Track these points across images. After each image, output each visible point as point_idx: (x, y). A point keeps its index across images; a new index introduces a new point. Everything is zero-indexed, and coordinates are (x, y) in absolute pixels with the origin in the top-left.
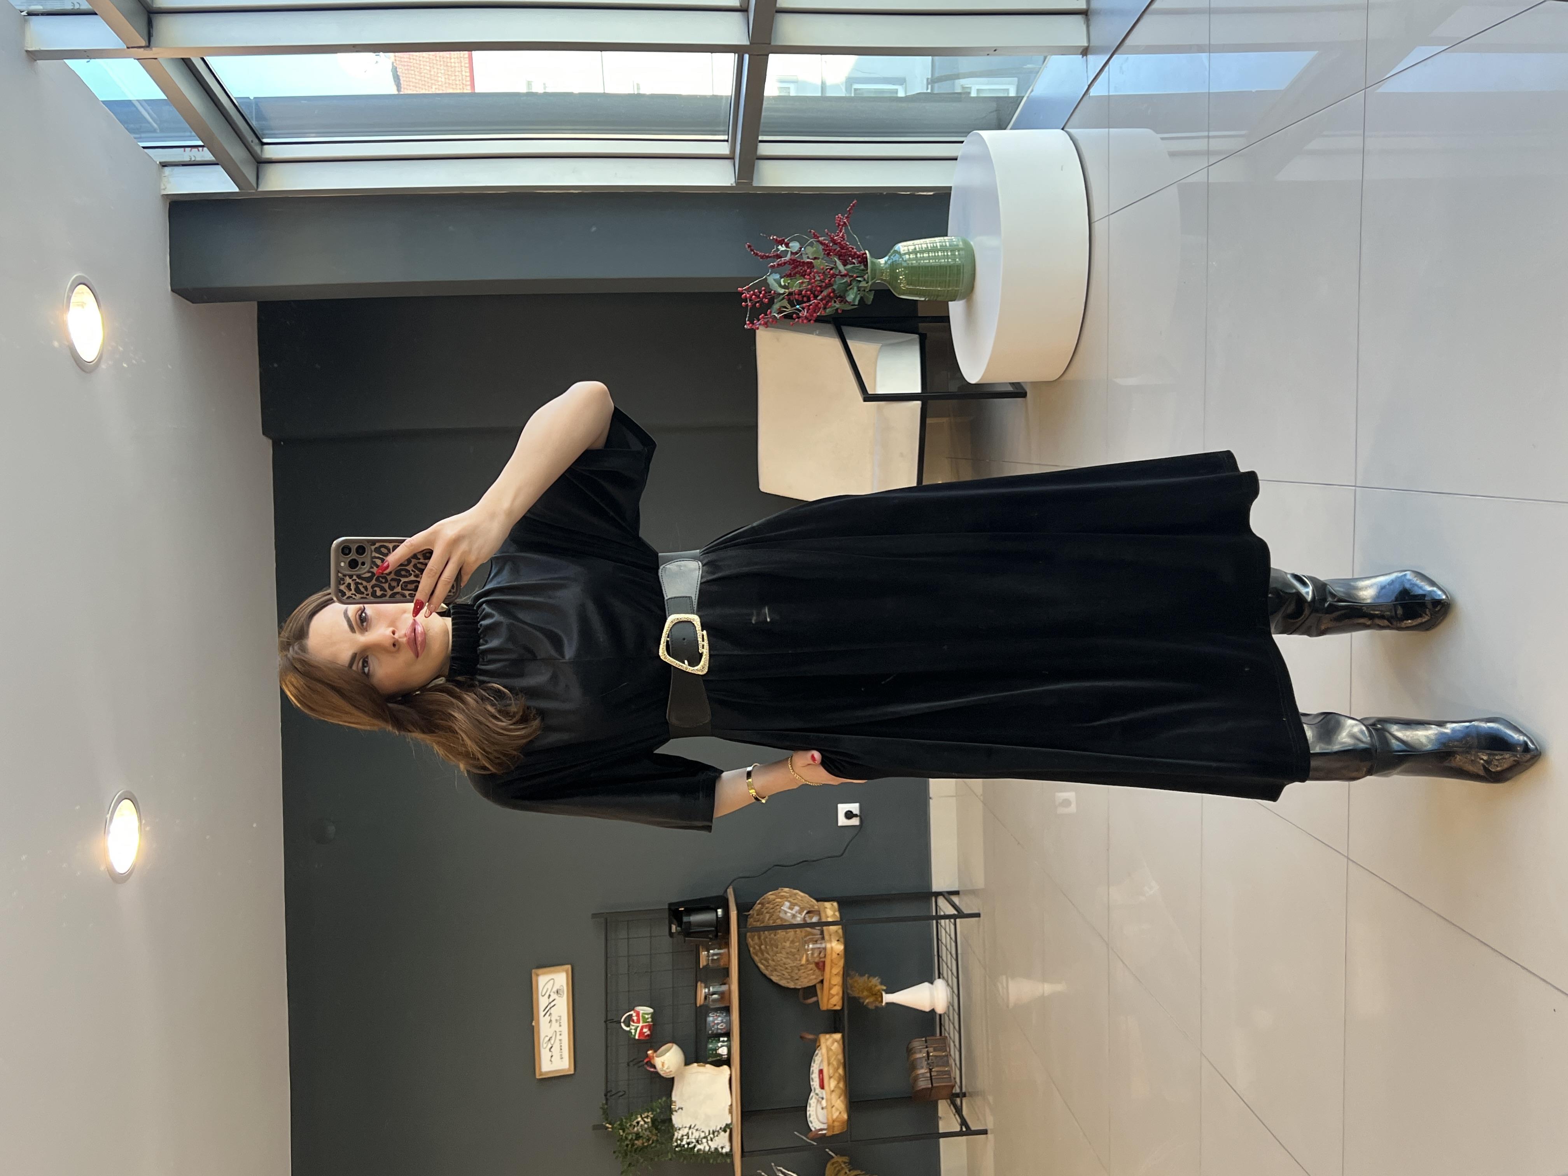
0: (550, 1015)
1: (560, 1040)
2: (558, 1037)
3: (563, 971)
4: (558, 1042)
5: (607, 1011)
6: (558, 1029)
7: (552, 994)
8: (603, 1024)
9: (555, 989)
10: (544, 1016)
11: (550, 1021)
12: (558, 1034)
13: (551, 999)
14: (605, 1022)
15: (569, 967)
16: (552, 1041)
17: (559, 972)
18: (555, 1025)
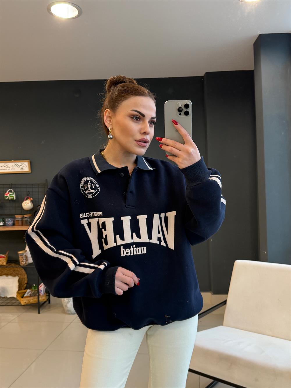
0: (15, 166)
1: (7, 169)
2: (8, 169)
3: (29, 170)
4: (6, 168)
5: (15, 184)
6: (10, 168)
7: (21, 167)
8: (10, 183)
9: (23, 167)
10: (15, 164)
11: (13, 166)
12: (9, 168)
13: (20, 166)
14: (12, 184)
15: (30, 172)
16: (6, 167)
17: (29, 168)
18: (11, 168)
